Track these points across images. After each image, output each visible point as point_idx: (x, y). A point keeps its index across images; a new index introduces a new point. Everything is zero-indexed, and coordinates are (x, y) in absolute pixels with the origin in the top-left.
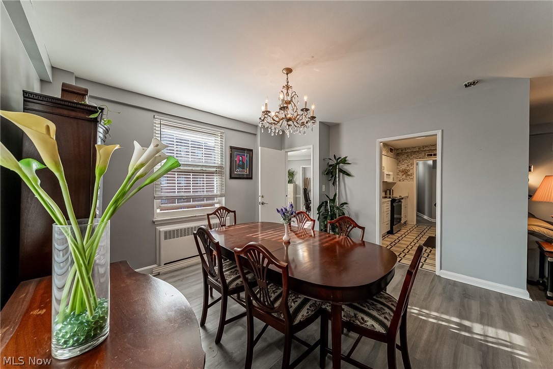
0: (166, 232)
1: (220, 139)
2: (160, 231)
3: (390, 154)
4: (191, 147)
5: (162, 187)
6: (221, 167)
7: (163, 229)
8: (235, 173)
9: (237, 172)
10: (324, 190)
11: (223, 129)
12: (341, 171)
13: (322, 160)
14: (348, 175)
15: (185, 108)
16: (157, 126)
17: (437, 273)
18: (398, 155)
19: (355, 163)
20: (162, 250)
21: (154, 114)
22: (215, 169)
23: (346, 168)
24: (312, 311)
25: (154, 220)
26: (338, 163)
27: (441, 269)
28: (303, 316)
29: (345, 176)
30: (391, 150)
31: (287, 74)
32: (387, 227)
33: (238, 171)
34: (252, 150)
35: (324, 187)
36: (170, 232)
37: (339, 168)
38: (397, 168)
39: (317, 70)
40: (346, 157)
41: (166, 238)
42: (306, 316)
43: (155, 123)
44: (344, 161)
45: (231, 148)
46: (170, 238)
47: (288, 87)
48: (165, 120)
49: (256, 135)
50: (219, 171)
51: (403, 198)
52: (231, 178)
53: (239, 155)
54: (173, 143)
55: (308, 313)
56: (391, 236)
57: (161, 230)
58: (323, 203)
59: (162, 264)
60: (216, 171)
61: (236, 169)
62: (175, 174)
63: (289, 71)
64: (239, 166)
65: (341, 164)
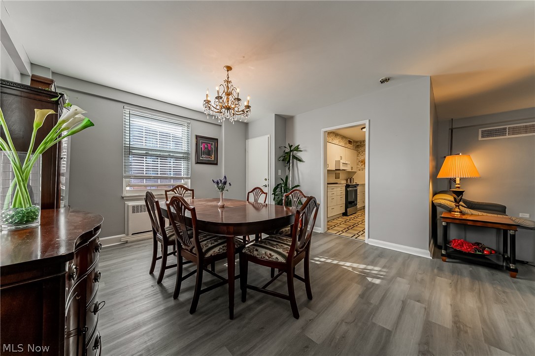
0: (133, 207)
1: (186, 129)
2: (128, 206)
3: (349, 145)
4: (159, 135)
5: (131, 168)
6: (187, 153)
7: (131, 204)
8: (201, 158)
9: (202, 158)
10: (280, 174)
11: (189, 120)
12: (295, 157)
13: (278, 148)
14: (300, 160)
15: (152, 100)
16: (127, 115)
17: (366, 242)
18: (358, 146)
19: (305, 151)
20: (130, 222)
21: (124, 105)
22: (182, 155)
23: (299, 154)
24: (224, 250)
25: (123, 196)
26: (291, 151)
27: (369, 237)
28: (214, 252)
29: (298, 161)
30: (350, 142)
31: (228, 71)
32: (341, 209)
33: (204, 157)
34: (217, 140)
35: (280, 171)
36: (137, 206)
37: (292, 155)
38: (357, 159)
39: (252, 68)
40: (299, 146)
41: (133, 212)
42: (217, 252)
43: (125, 113)
44: (297, 149)
45: (197, 137)
46: (138, 212)
47: (228, 82)
48: (134, 111)
49: (221, 126)
50: (186, 157)
51: (358, 185)
52: (197, 163)
53: (205, 143)
54: (142, 131)
55: (219, 250)
56: (345, 217)
57: (129, 204)
58: (278, 185)
59: (130, 233)
60: (183, 156)
61: (201, 155)
62: (143, 158)
63: (229, 68)
64: (204, 153)
65: (295, 152)
